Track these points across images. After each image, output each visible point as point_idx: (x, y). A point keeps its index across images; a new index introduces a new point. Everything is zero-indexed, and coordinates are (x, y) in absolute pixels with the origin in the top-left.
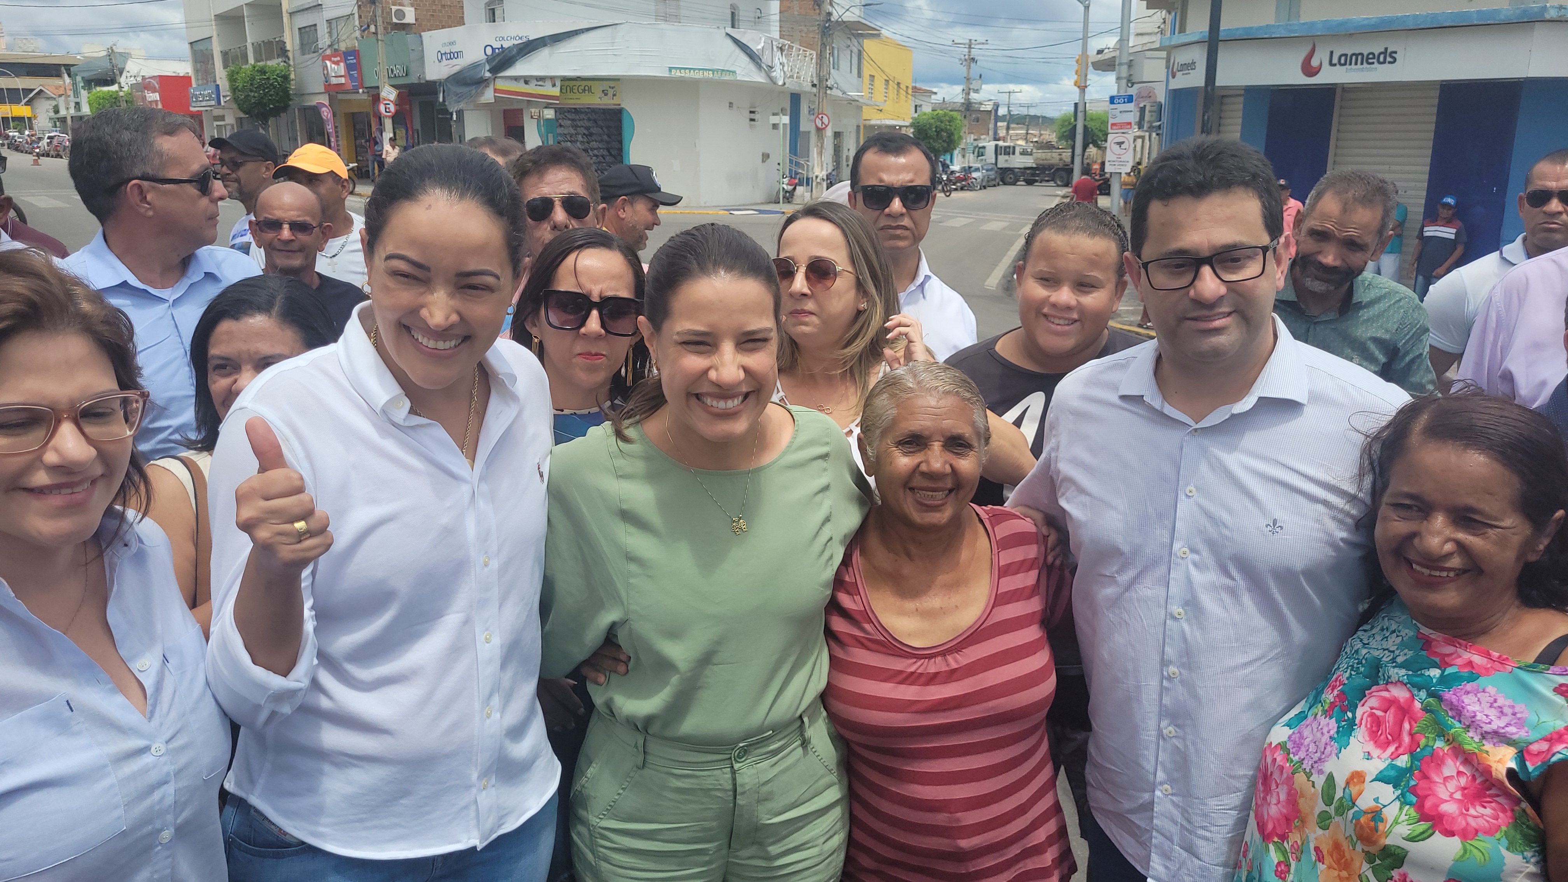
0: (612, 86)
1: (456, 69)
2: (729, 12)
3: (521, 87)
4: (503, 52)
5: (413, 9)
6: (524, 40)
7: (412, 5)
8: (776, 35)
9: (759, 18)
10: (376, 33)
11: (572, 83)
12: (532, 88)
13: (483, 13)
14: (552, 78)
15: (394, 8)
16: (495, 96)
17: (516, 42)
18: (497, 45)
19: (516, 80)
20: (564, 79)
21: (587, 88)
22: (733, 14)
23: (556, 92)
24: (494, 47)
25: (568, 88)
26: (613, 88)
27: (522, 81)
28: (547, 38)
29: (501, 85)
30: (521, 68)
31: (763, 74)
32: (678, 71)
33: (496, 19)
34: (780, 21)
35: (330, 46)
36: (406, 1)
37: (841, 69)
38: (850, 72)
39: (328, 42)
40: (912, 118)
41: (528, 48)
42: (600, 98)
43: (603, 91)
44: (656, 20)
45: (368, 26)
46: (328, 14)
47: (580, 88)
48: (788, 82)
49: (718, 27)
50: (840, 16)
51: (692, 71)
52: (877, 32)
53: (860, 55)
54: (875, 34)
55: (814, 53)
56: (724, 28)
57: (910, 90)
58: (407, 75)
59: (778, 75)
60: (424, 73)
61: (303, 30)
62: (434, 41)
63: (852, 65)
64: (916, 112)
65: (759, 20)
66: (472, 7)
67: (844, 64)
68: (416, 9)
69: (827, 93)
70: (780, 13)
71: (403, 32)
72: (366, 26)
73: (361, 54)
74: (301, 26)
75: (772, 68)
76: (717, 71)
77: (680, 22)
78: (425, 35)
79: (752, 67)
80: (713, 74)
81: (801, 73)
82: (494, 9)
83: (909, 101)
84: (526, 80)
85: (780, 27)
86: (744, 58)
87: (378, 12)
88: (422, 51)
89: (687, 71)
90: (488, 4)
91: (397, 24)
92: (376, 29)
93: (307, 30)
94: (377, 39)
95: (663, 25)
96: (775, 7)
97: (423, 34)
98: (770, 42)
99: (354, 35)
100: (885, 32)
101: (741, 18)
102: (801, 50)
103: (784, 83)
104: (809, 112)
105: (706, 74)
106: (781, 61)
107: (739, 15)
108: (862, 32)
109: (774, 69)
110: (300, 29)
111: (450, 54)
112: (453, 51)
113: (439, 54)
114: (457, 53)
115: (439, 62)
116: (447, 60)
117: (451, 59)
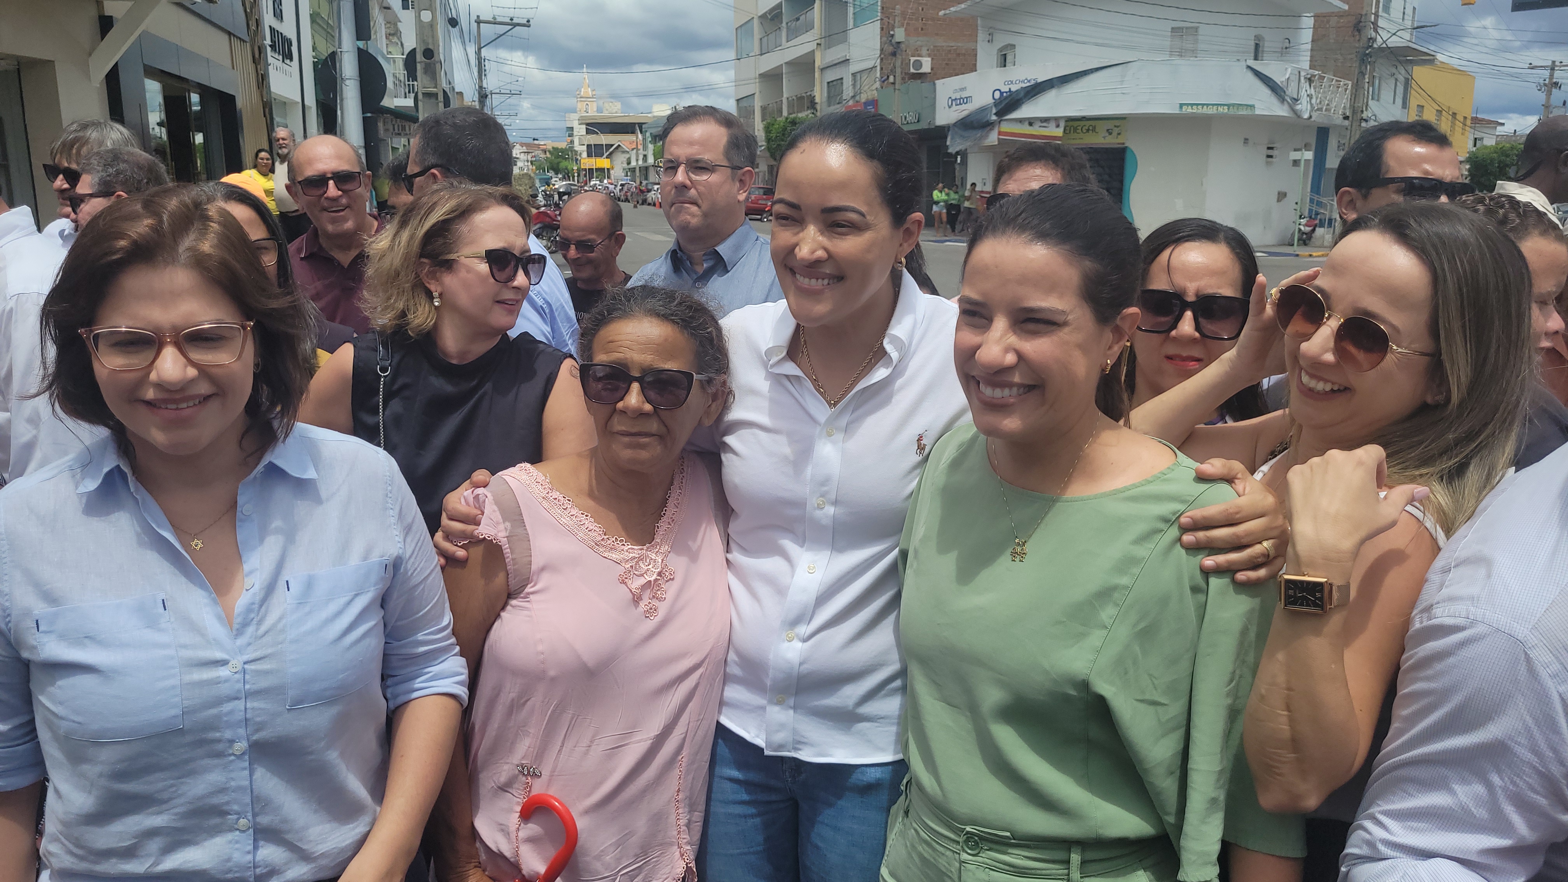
0: (1117, 125)
1: (965, 113)
2: (1252, 43)
3: (1026, 129)
4: (1010, 95)
5: (930, 59)
6: (1033, 82)
7: (929, 56)
8: (1306, 65)
9: (1286, 48)
10: (894, 83)
11: (1076, 124)
12: (1036, 130)
13: (995, 59)
14: (1057, 119)
15: (913, 59)
16: (999, 139)
17: (1024, 85)
18: (1005, 89)
19: (1021, 122)
20: (1070, 120)
21: (1091, 127)
22: (1257, 46)
23: (1059, 132)
24: (1002, 91)
25: (1072, 128)
26: (1118, 127)
27: (1027, 123)
28: (1055, 80)
29: (1005, 127)
30: (1027, 111)
31: (1286, 107)
32: (1190, 107)
33: (1007, 64)
34: (1312, 50)
35: (853, 97)
36: (924, 51)
37: (1381, 100)
38: (1394, 103)
39: (851, 94)
40: (1468, 152)
41: (1036, 90)
42: (1104, 137)
43: (1108, 130)
44: (1171, 55)
45: (888, 77)
46: (854, 68)
47: (1083, 129)
48: (1315, 115)
49: (1238, 60)
50: (1384, 42)
51: (1205, 107)
52: (1431, 58)
53: (1407, 84)
54: (1428, 60)
55: (1350, 83)
56: (1246, 60)
57: (1468, 122)
58: (918, 121)
59: (1304, 107)
60: (934, 119)
61: (831, 84)
62: (946, 88)
63: (1397, 97)
64: (1475, 146)
65: (1286, 50)
66: (986, 54)
67: (1387, 94)
68: (932, 59)
69: (1360, 125)
70: (1313, 41)
71: (919, 81)
72: (886, 77)
73: (879, 103)
74: (829, 80)
75: (1297, 100)
76: (1234, 105)
77: (1196, 57)
78: (939, 83)
79: (1273, 100)
80: (1228, 109)
81: (1331, 105)
82: (1005, 54)
83: (1467, 133)
84: (1031, 122)
85: (1311, 56)
86: (1265, 91)
87: (898, 63)
88: (935, 98)
89: (1200, 107)
90: (1000, 50)
91: (914, 74)
92: (895, 79)
93: (834, 83)
94: (895, 89)
95: (1178, 61)
96: (1306, 36)
97: (937, 82)
98: (1297, 73)
99: (874, 87)
100: (1440, 57)
101: (1265, 49)
102: (1334, 81)
103: (1311, 117)
104: (1339, 147)
105: (1220, 109)
106: (1308, 92)
107: (1263, 46)
108: (1411, 58)
109: (1299, 102)
110: (828, 83)
111: (960, 99)
112: (963, 97)
113: (950, 100)
114: (967, 98)
115: (950, 107)
116: (956, 105)
117: (960, 104)
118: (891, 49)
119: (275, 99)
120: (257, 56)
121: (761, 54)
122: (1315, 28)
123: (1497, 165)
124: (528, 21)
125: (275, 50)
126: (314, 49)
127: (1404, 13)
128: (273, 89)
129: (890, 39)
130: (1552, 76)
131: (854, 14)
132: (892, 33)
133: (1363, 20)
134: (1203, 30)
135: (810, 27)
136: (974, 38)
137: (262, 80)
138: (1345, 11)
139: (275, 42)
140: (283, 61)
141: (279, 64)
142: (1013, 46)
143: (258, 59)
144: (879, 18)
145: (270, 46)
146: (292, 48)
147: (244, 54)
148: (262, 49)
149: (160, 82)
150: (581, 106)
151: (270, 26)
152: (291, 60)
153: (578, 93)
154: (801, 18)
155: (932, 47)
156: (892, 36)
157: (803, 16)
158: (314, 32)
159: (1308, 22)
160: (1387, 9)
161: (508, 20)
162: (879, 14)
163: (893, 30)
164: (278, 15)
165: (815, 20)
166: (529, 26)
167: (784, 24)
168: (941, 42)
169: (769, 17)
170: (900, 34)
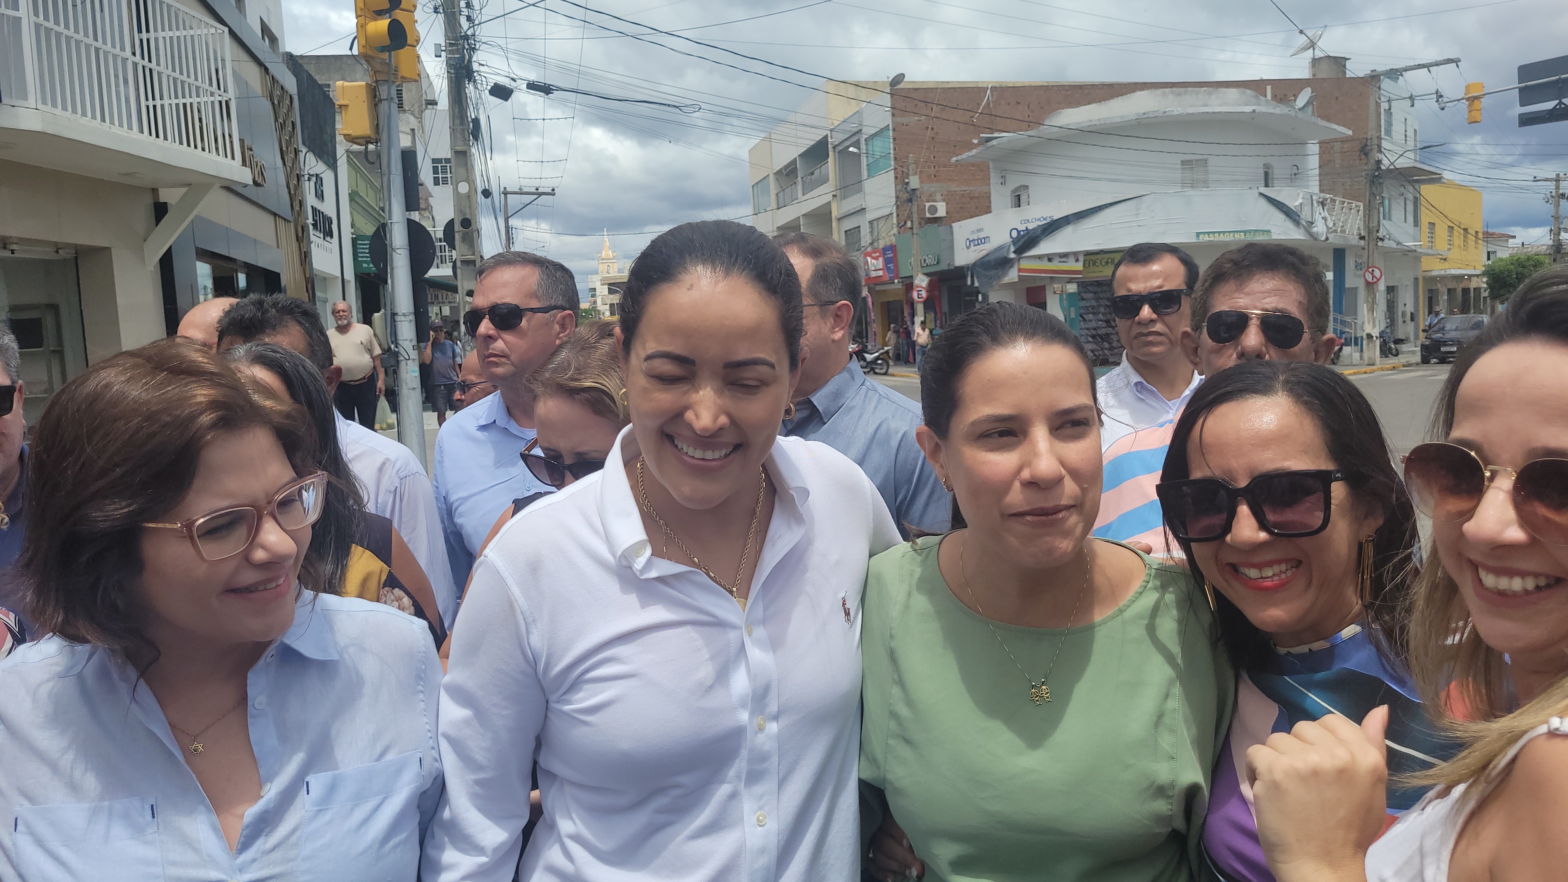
1: (984, 253)
2: (1262, 171)
3: (1045, 265)
4: (1027, 233)
5: (944, 204)
6: (1049, 220)
7: (944, 200)
8: (1316, 190)
9: (1295, 174)
10: (911, 228)
11: (1094, 257)
12: (1056, 265)
13: (1009, 199)
14: (1076, 254)
15: (928, 205)
16: (1019, 276)
17: (1041, 223)
18: (1022, 227)
19: (1040, 258)
20: (1088, 254)
22: (1266, 174)
23: (1079, 266)
24: (1019, 229)
25: (1091, 262)
27: (1046, 259)
28: (1071, 216)
29: (1024, 264)
30: (1045, 247)
31: (1302, 231)
32: (1206, 235)
33: (1021, 204)
34: (1320, 175)
35: (871, 244)
36: (938, 196)
37: (1393, 219)
38: (1405, 221)
39: (869, 241)
40: (1484, 266)
41: (1052, 227)
44: (1183, 187)
45: (905, 222)
46: (870, 216)
47: (1103, 261)
48: (1331, 236)
49: (1251, 188)
50: (1392, 164)
51: (1222, 234)
52: (1438, 176)
53: (1416, 202)
54: (1435, 179)
55: (1361, 204)
56: (1258, 188)
57: (1481, 236)
58: (938, 263)
59: (1320, 228)
60: (953, 260)
61: (848, 233)
62: (963, 230)
63: (1407, 213)
64: (1489, 259)
65: (1296, 176)
66: (999, 196)
67: (1397, 213)
68: (947, 203)
69: (1377, 245)
70: (1320, 167)
71: (936, 225)
72: (903, 223)
73: (898, 248)
74: (847, 229)
75: (1312, 223)
76: (1250, 231)
77: (1208, 187)
78: (955, 226)
79: (1289, 224)
80: (1245, 235)
81: (1346, 227)
82: (1019, 195)
83: (1480, 247)
84: (1050, 258)
85: (1320, 181)
86: (1280, 217)
87: (915, 209)
88: (952, 240)
89: (1216, 235)
90: (1014, 191)
91: (929, 218)
92: (912, 224)
93: (852, 231)
94: (913, 234)
95: (1190, 192)
96: (1313, 162)
97: (953, 225)
98: (1309, 197)
99: (892, 233)
100: (1447, 175)
101: (1275, 177)
102: (1346, 203)
103: (1327, 239)
104: (1356, 267)
105: (1237, 236)
106: (1323, 215)
107: (1273, 174)
108: (1418, 178)
109: (1314, 225)
110: (846, 232)
111: (977, 240)
112: (981, 237)
113: (968, 241)
114: (984, 238)
115: (968, 248)
116: (975, 245)
117: (978, 244)
118: (906, 196)
119: (316, 275)
120: (300, 234)
121: (778, 208)
122: (1321, 155)
123: (1515, 276)
124: (553, 190)
125: (317, 229)
126: (353, 226)
127: (1406, 136)
128: (315, 266)
129: (905, 186)
130: (1557, 188)
131: (868, 165)
132: (906, 180)
133: (1368, 144)
134: (1212, 161)
135: (825, 180)
136: (986, 180)
137: (305, 257)
138: (1349, 136)
139: (317, 221)
140: (324, 239)
141: (320, 241)
142: (1026, 187)
143: (301, 237)
144: (892, 167)
145: (313, 224)
146: (333, 226)
147: (288, 233)
148: (304, 228)
149: (210, 264)
150: (602, 268)
151: (312, 206)
152: (332, 237)
153: (599, 255)
154: (815, 172)
155: (946, 192)
156: (907, 183)
157: (818, 171)
158: (352, 210)
159: (1313, 148)
160: (1388, 132)
161: (534, 190)
162: (892, 163)
163: (907, 178)
164: (320, 195)
165: (830, 173)
166: (554, 195)
167: (799, 179)
168: (954, 187)
169: (785, 173)
170: (914, 182)
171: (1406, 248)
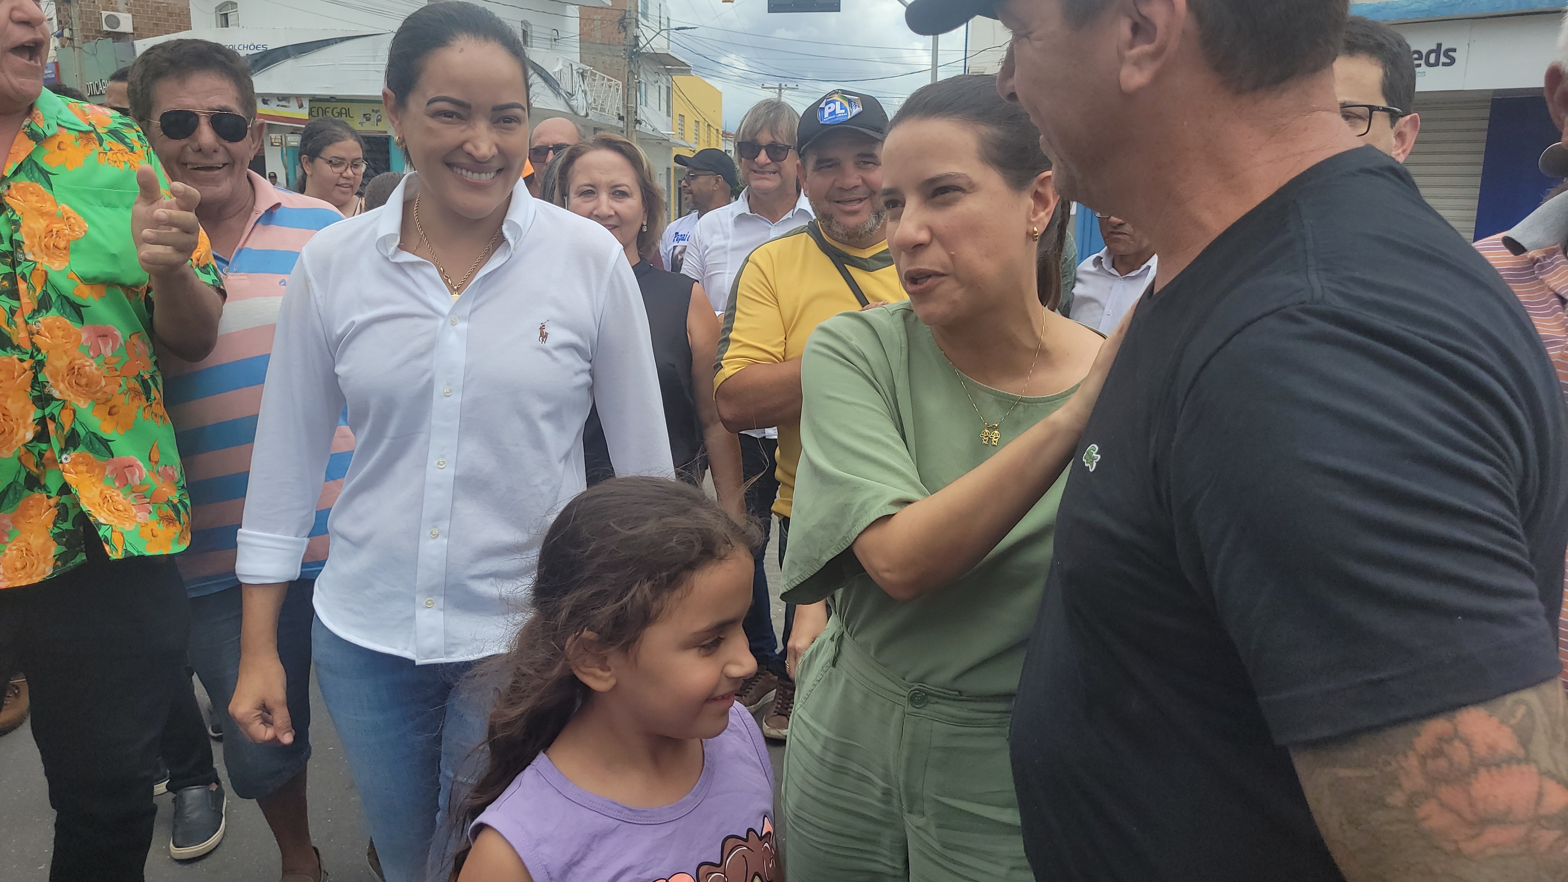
0: (375, 109)
5: (130, 16)
6: (261, 49)
7: (129, 11)
8: (577, 57)
11: (324, 105)
12: (273, 109)
13: (213, 19)
14: (298, 97)
17: (250, 52)
20: (314, 99)
21: (343, 111)
23: (304, 114)
25: (320, 110)
26: (377, 111)
28: (290, 48)
31: (562, 102)
33: (229, 26)
34: (580, 41)
36: (121, 6)
37: (649, 103)
38: (659, 107)
41: (266, 59)
42: (361, 123)
43: (364, 115)
45: (63, 30)
48: (591, 113)
53: (669, 89)
54: (686, 71)
55: (620, 82)
57: (720, 134)
59: (579, 102)
63: (661, 102)
65: (556, 41)
67: (653, 100)
68: (134, 16)
70: (580, 33)
71: (118, 42)
72: (61, 31)
73: (61, 67)
75: (572, 96)
79: (548, 94)
81: (606, 104)
82: (226, 15)
84: (265, 99)
87: (75, 13)
90: (220, 8)
91: (109, 32)
96: (574, 29)
97: (138, 44)
98: (569, 66)
101: (534, 39)
102: (606, 80)
103: (587, 114)
106: (583, 89)
107: (532, 35)
108: (670, 67)
122: (581, 19)
133: (627, 17)
138: (609, 6)
142: (234, 5)
159: (574, 10)
160: (645, 13)
171: (660, 135)
